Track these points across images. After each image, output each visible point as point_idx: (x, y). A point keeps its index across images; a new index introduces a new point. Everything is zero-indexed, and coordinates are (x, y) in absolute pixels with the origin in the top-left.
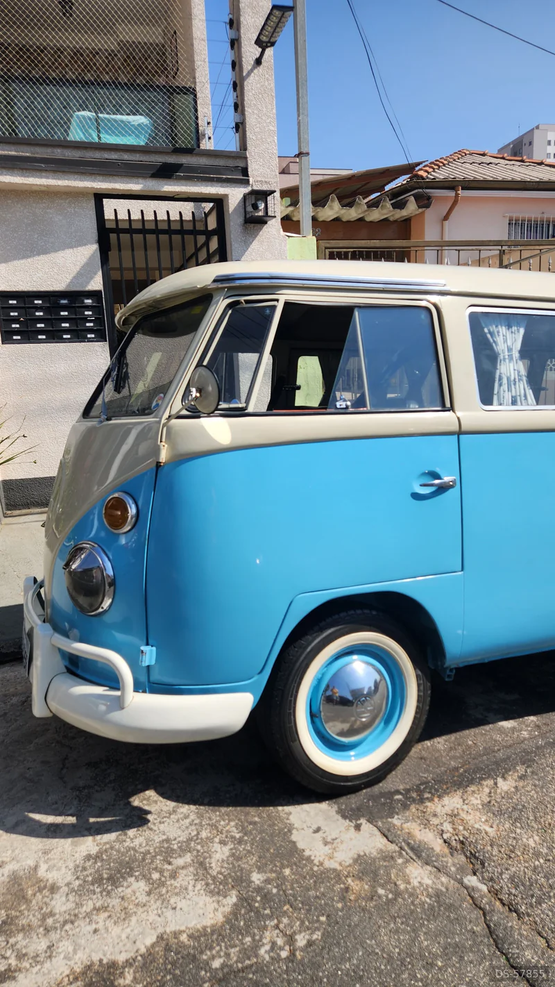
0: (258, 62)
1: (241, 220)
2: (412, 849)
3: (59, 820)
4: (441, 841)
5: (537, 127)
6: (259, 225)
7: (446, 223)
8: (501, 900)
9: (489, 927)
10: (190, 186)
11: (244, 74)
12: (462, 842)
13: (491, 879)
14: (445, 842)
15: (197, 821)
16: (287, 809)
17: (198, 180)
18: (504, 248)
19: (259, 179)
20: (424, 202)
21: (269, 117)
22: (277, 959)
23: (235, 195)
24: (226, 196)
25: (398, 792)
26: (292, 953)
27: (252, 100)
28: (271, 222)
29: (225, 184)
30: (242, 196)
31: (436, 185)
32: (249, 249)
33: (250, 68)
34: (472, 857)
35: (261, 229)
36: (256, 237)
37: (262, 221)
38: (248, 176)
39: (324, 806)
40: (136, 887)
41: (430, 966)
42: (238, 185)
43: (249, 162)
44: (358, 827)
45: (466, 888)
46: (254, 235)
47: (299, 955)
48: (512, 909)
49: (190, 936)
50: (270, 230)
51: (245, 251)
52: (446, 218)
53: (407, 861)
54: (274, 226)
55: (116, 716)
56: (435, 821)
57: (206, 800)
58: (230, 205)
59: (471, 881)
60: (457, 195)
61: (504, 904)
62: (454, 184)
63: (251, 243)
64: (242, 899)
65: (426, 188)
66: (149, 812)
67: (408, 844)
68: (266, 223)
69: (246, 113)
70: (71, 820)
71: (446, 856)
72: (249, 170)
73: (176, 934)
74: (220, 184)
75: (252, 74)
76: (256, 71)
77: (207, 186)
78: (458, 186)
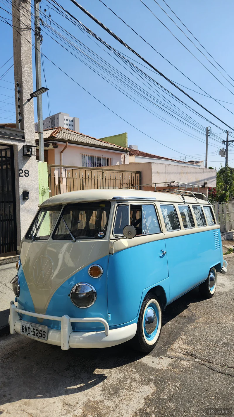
0: (29, 100)
1: (22, 155)
2: (178, 358)
3: (79, 386)
4: (182, 354)
5: (60, 113)
6: (28, 157)
7: (62, 154)
8: (206, 361)
9: (208, 367)
10: (3, 140)
11: (24, 104)
12: (187, 353)
13: (200, 358)
14: (183, 354)
15: (120, 371)
16: (140, 360)
17: (7, 139)
18: (103, 171)
19: (29, 141)
20: (55, 146)
21: (32, 119)
22: (177, 391)
23: (20, 145)
24: (17, 145)
25: (161, 347)
26: (179, 388)
27: (26, 113)
28: (32, 157)
29: (16, 141)
30: (22, 146)
31: (59, 140)
32: (25, 165)
33: (26, 102)
34: (191, 355)
35: (29, 159)
36: (27, 161)
37: (29, 156)
38: (24, 139)
39: (147, 356)
40: (124, 392)
41: (206, 379)
42: (21, 142)
43: (25, 134)
44: (161, 358)
45: (197, 362)
46: (27, 160)
47: (181, 388)
48: (209, 362)
49: (152, 395)
50: (32, 159)
51: (23, 166)
52: (62, 152)
53: (180, 362)
54: (33, 158)
55: (106, 339)
56: (177, 350)
57: (117, 366)
58: (18, 149)
59: (196, 360)
60: (66, 145)
61: (207, 362)
62: (66, 141)
63: (26, 163)
64: (154, 383)
65: (56, 141)
66: (104, 374)
67: (176, 357)
68: (31, 156)
69: (24, 117)
70: (82, 385)
71: (186, 357)
72: (25, 137)
73: (148, 396)
74: (15, 141)
75: (26, 104)
76: (27, 103)
77: (10, 141)
78: (67, 142)
